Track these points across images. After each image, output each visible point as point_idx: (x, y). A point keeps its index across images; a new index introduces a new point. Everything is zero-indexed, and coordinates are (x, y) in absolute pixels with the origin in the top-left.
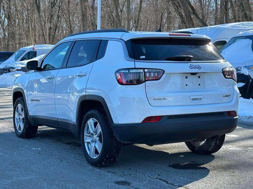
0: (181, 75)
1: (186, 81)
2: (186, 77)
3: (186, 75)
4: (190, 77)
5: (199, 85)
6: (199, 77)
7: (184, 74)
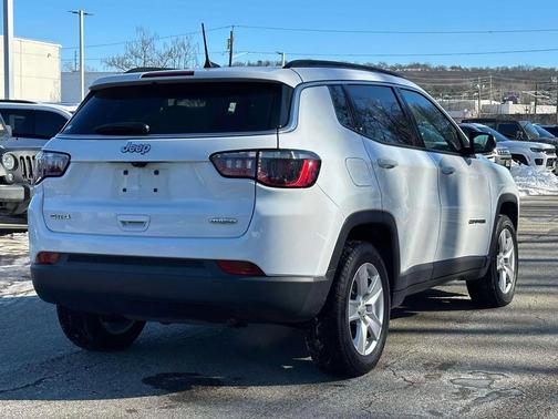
0: (116, 166)
1: (125, 182)
2: (126, 173)
3: (125, 167)
4: (135, 172)
5: (155, 190)
6: (157, 173)
7: (121, 165)
